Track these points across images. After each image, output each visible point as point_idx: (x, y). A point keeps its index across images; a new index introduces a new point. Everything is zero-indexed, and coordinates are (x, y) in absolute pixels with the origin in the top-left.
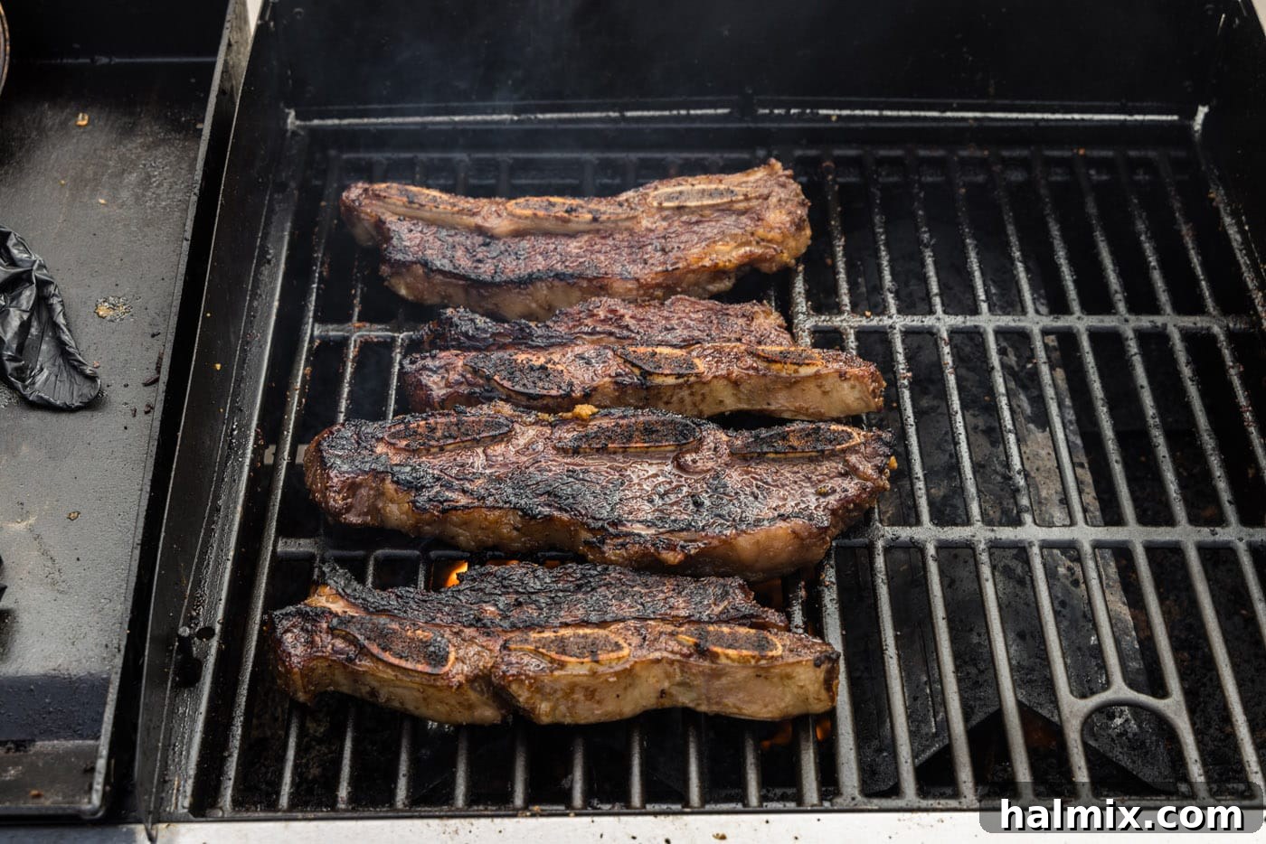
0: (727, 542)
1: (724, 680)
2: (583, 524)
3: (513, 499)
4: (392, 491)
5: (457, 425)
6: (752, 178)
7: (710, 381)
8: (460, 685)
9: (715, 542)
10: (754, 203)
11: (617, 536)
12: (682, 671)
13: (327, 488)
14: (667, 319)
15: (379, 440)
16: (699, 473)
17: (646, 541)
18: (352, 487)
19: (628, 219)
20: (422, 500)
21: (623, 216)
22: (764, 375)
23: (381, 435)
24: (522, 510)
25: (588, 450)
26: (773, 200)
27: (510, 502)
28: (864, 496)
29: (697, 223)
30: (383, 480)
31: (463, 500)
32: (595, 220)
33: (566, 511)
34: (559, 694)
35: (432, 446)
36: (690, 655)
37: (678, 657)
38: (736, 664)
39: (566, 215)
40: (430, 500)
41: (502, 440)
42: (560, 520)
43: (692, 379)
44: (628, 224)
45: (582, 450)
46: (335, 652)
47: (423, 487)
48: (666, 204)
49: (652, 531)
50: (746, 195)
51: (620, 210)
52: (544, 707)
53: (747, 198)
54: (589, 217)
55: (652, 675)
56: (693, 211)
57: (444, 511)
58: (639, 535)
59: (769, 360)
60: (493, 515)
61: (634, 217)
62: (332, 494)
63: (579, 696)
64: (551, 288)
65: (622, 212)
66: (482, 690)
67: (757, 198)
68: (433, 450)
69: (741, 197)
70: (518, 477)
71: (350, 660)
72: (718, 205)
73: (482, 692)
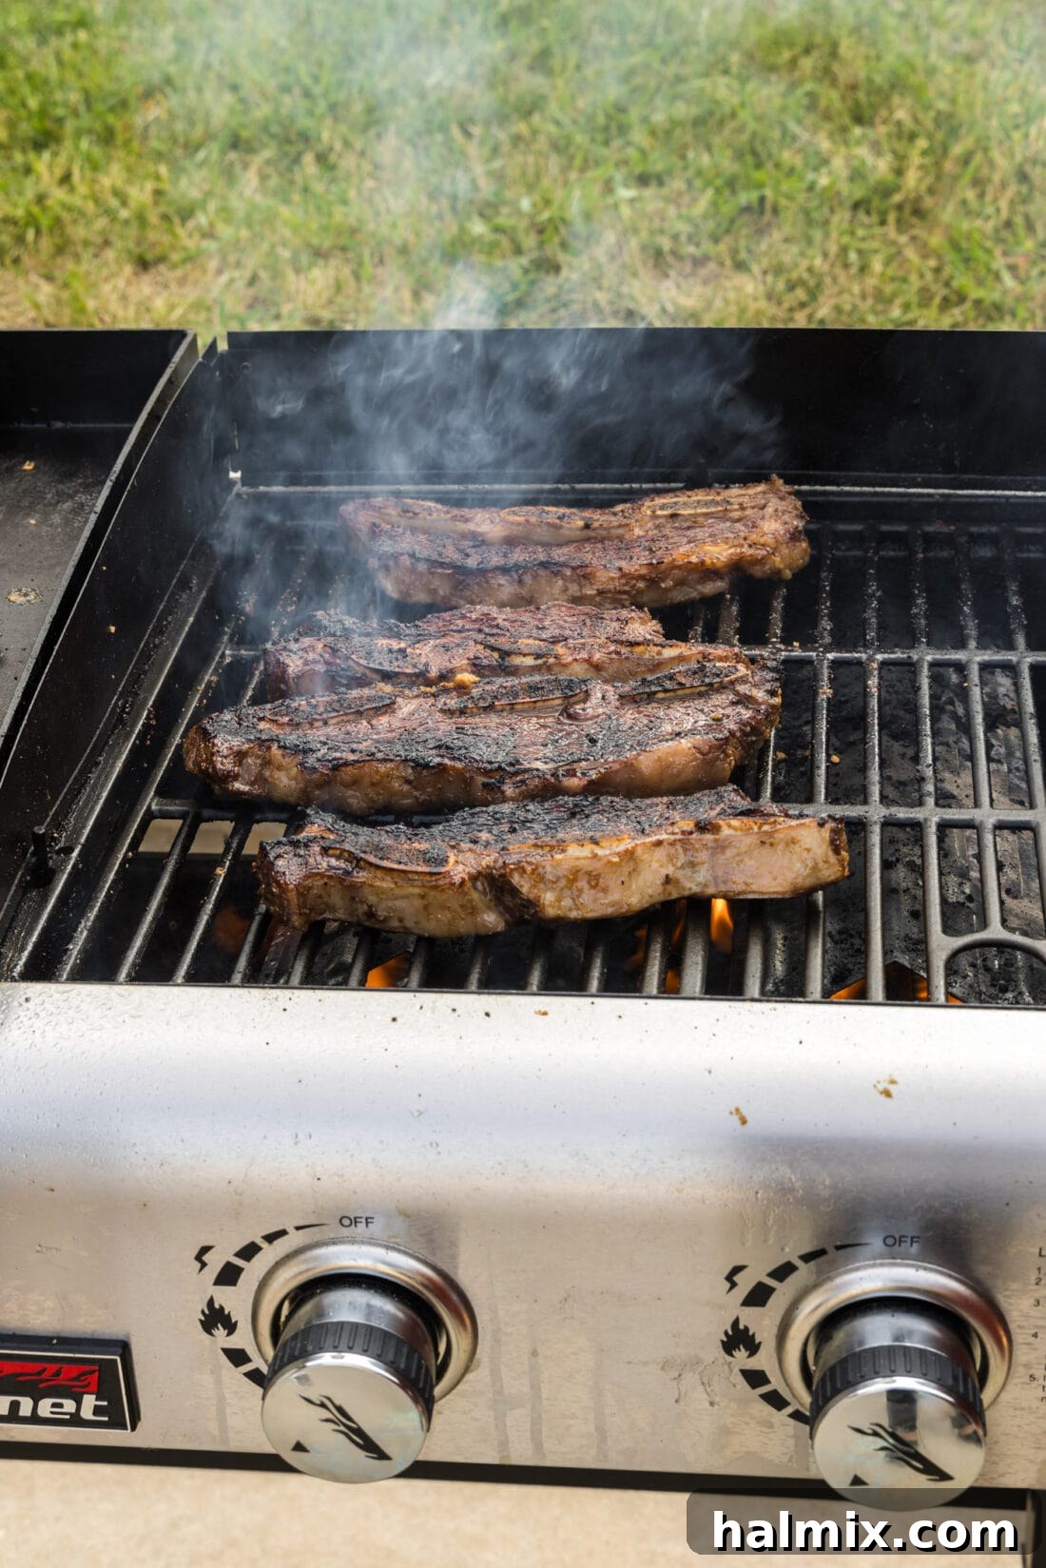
0: (629, 766)
1: (729, 853)
2: (479, 769)
3: (403, 753)
4: (280, 757)
5: (339, 701)
6: (751, 491)
7: (570, 664)
8: (463, 883)
9: (616, 766)
10: (748, 512)
11: (516, 774)
12: (685, 850)
13: (213, 754)
14: (540, 620)
15: (261, 719)
16: (591, 719)
17: (544, 773)
18: (240, 756)
19: (620, 526)
20: (311, 760)
21: (615, 524)
22: (627, 658)
23: (262, 715)
24: (413, 761)
25: (475, 710)
26: (770, 510)
27: (400, 756)
28: (759, 717)
29: (689, 528)
30: (269, 748)
31: (352, 757)
32: (587, 526)
33: (460, 760)
34: (563, 882)
35: (317, 720)
36: (691, 833)
37: (679, 837)
38: (739, 833)
39: (558, 521)
40: (319, 760)
41: (386, 712)
42: (453, 768)
43: (552, 660)
44: (620, 531)
45: (469, 711)
46: (331, 868)
47: (311, 750)
48: (659, 513)
49: (551, 765)
50: (741, 504)
51: (613, 518)
52: (548, 897)
53: (742, 508)
54: (581, 523)
55: (655, 858)
56: (686, 518)
57: (336, 768)
58: (537, 770)
59: (633, 644)
60: (383, 768)
61: (627, 525)
62: (219, 759)
63: (583, 883)
64: (535, 577)
65: (615, 521)
66: (485, 889)
67: (753, 508)
68: (317, 724)
69: (737, 507)
70: (408, 736)
71: (347, 873)
72: (713, 513)
73: (484, 893)
